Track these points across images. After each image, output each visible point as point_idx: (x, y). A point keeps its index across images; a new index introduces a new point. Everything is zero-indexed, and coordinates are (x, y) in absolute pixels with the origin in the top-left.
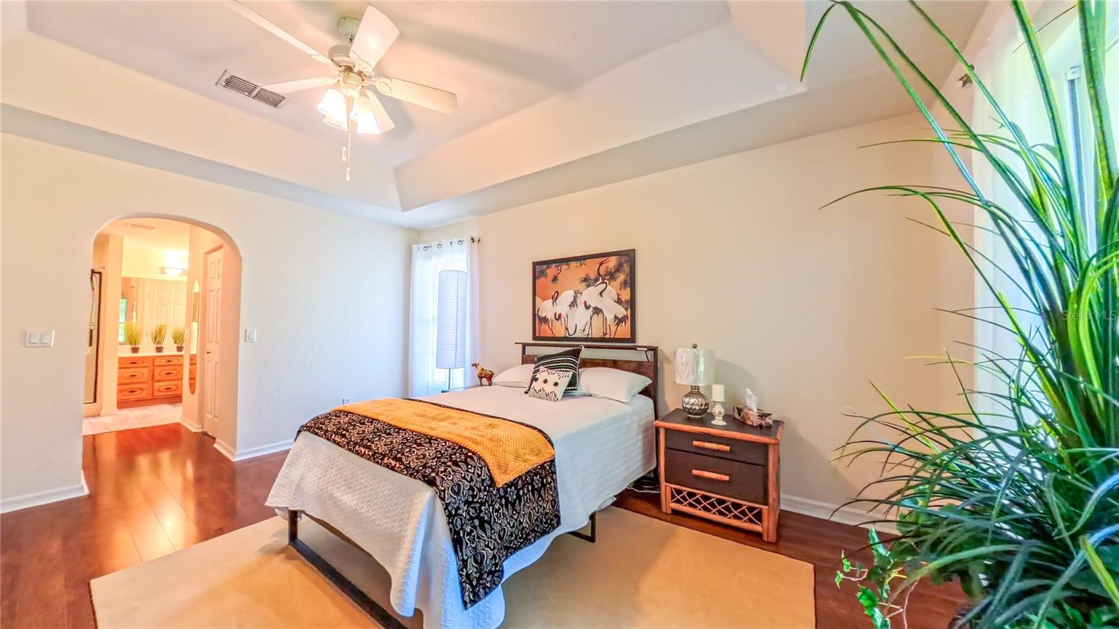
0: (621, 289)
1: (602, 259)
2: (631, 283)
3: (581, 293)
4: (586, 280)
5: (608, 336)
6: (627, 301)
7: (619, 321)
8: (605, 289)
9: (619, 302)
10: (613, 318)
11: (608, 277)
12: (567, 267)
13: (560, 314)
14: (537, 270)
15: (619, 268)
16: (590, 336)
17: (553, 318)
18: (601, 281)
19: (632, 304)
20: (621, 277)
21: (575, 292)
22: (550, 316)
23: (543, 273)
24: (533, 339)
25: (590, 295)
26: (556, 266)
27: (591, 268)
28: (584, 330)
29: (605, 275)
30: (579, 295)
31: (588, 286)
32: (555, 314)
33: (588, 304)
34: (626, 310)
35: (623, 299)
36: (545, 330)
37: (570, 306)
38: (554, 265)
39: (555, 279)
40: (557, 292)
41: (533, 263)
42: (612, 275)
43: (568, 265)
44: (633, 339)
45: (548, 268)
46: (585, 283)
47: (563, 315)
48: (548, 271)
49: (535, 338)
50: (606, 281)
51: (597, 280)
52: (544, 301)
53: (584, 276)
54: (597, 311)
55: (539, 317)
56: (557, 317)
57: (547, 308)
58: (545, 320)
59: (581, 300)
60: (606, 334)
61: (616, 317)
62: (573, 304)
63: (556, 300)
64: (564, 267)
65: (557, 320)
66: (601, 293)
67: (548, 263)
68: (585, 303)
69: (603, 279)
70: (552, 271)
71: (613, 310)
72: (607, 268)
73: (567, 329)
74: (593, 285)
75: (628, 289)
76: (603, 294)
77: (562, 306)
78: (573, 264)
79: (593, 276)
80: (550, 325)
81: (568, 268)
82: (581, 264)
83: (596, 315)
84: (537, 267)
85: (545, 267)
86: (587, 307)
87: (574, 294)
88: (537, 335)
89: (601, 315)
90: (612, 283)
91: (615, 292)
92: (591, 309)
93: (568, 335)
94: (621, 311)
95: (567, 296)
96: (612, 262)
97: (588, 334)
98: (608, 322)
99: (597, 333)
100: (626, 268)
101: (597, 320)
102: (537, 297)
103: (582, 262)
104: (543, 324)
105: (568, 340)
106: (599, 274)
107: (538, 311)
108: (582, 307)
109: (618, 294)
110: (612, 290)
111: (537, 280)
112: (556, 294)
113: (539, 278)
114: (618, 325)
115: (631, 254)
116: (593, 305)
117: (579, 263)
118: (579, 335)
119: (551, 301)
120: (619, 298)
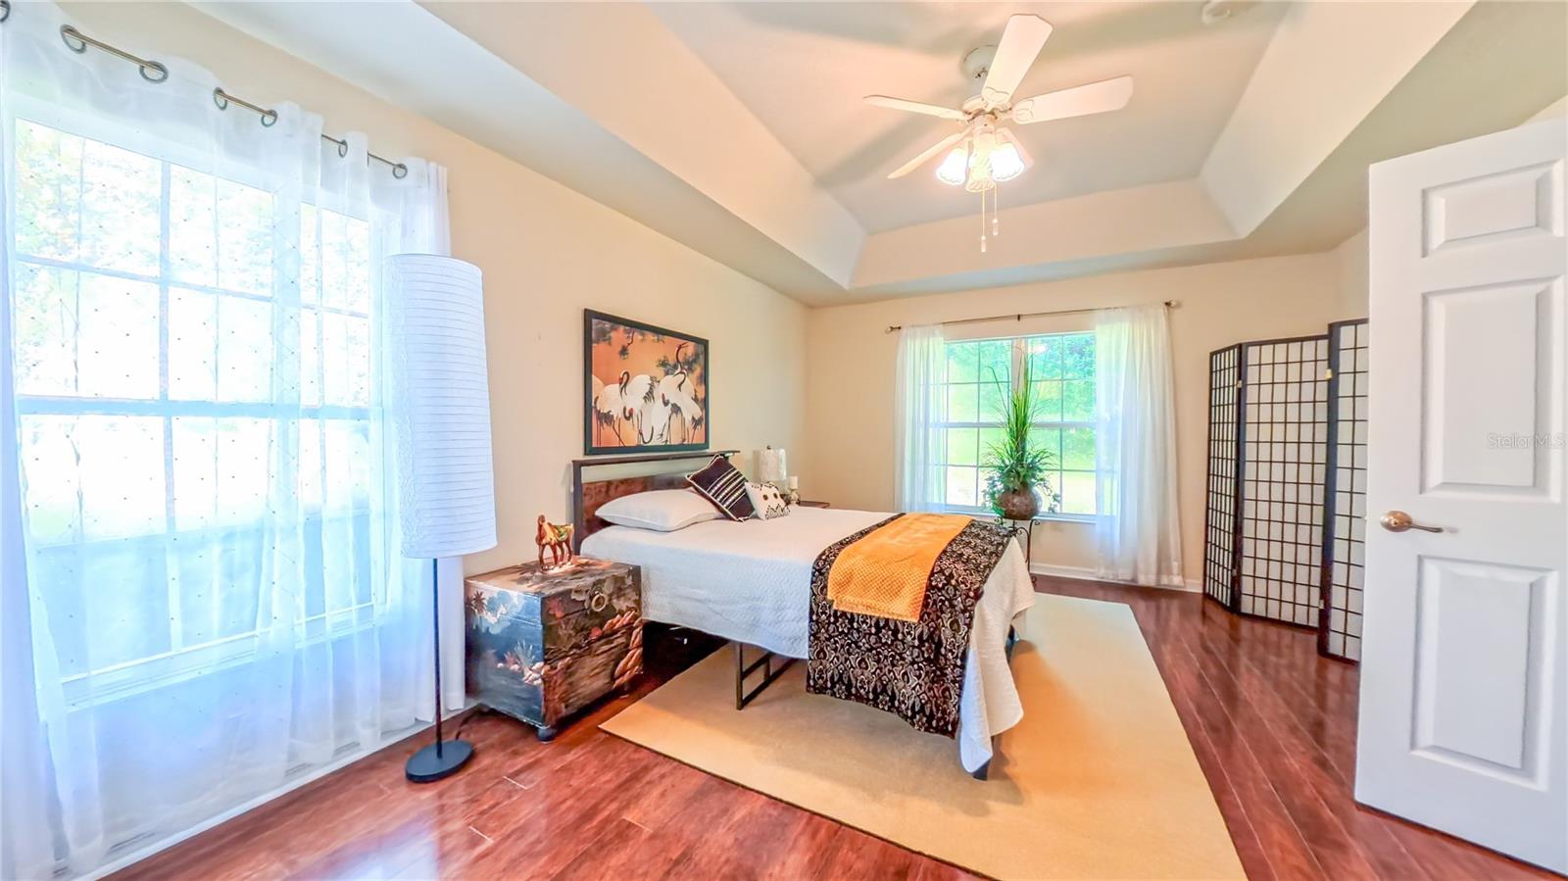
0: (697, 384)
1: (681, 341)
2: (704, 379)
3: (659, 382)
4: (663, 364)
5: (686, 443)
6: (702, 400)
7: (696, 422)
8: (684, 380)
9: (696, 399)
10: (690, 418)
11: (686, 367)
12: (640, 337)
13: (632, 410)
14: (592, 326)
15: (696, 358)
16: (668, 443)
17: (621, 415)
18: (679, 370)
19: (704, 403)
20: (698, 370)
21: (651, 378)
22: (617, 412)
23: (603, 335)
24: (586, 454)
25: (668, 385)
26: (625, 331)
27: (668, 349)
28: (662, 435)
29: (684, 363)
30: (656, 384)
31: (667, 374)
32: (625, 409)
33: (666, 398)
34: (702, 410)
35: (699, 398)
36: (606, 436)
37: (645, 397)
38: (622, 328)
39: (624, 351)
40: (627, 373)
41: (585, 310)
42: (689, 365)
43: (643, 335)
44: (706, 445)
45: (613, 329)
46: (662, 368)
47: (636, 412)
48: (613, 334)
49: (589, 449)
50: (685, 371)
51: (675, 367)
52: (605, 385)
53: (661, 358)
54: (676, 409)
55: (597, 413)
56: (627, 415)
57: (610, 398)
58: (607, 418)
59: (658, 391)
60: (684, 440)
61: (693, 418)
62: (649, 396)
63: (625, 384)
64: (638, 336)
65: (627, 418)
66: (680, 386)
67: (616, 321)
68: (663, 395)
69: (682, 368)
70: (619, 336)
71: (691, 410)
72: (685, 354)
73: (641, 434)
74: (672, 374)
75: (703, 387)
76: (682, 387)
77: (634, 398)
78: (650, 336)
79: (672, 361)
80: (616, 427)
81: (642, 340)
82: (659, 340)
83: (674, 415)
84: (594, 321)
85: (608, 325)
86: (666, 403)
87: (650, 382)
88: (594, 445)
89: (679, 415)
90: (690, 375)
91: (693, 387)
92: (670, 405)
93: (642, 443)
94: (697, 411)
95: (640, 383)
96: (690, 349)
97: (667, 441)
98: (687, 424)
99: (675, 441)
100: (702, 360)
101: (676, 420)
102: (592, 377)
103: (661, 337)
104: (605, 425)
105: (642, 452)
106: (678, 361)
107: (595, 403)
108: (660, 401)
109: (695, 391)
110: (690, 384)
111: (594, 345)
112: (626, 376)
113: (598, 342)
114: (695, 428)
115: (704, 344)
116: (672, 402)
117: (656, 338)
118: (656, 442)
119: (617, 387)
120: (695, 395)
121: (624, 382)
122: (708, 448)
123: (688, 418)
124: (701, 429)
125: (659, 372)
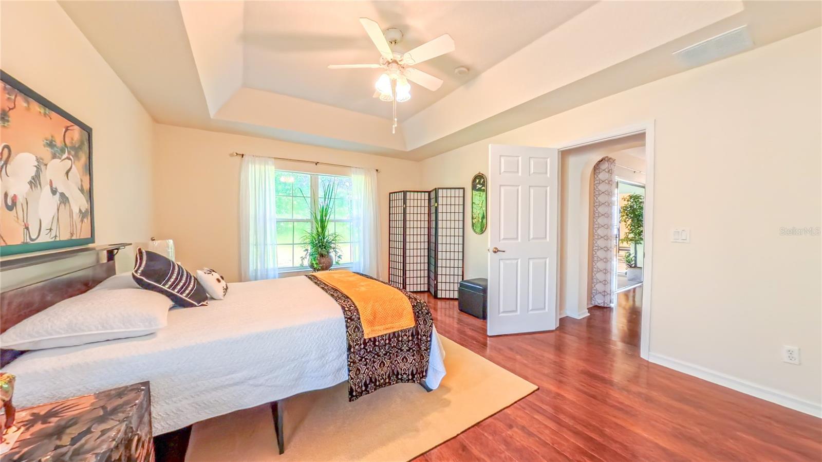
0: (83, 173)
1: (68, 122)
2: (89, 168)
3: (46, 165)
4: (51, 144)
5: (74, 238)
6: (87, 191)
7: (83, 216)
8: (71, 167)
9: (82, 190)
10: (78, 211)
11: (73, 153)
12: (25, 105)
13: (15, 196)
15: (81, 144)
16: (58, 239)
18: (66, 155)
19: (89, 195)
20: (83, 158)
25: (55, 169)
27: (55, 128)
28: (51, 230)
29: (71, 148)
30: (43, 167)
31: (54, 156)
32: (6, 195)
33: (54, 186)
34: (87, 202)
35: (85, 189)
37: (30, 183)
39: (3, 117)
40: (7, 147)
42: (76, 152)
43: (28, 103)
44: (92, 239)
46: (49, 150)
47: (20, 200)
50: (71, 157)
51: (63, 151)
53: (50, 137)
54: (64, 199)
56: (9, 202)
59: (47, 175)
60: (72, 235)
61: (80, 211)
62: (35, 182)
64: (21, 102)
66: (67, 173)
68: (51, 182)
69: (69, 153)
71: (78, 202)
72: (72, 139)
73: (27, 228)
74: (59, 158)
75: (88, 177)
76: (69, 175)
78: (36, 107)
79: (59, 142)
81: (25, 109)
82: (45, 114)
83: (62, 206)
86: (54, 192)
87: (36, 164)
89: (67, 207)
90: (76, 162)
91: (79, 176)
92: (58, 194)
93: (28, 240)
94: (84, 203)
96: (76, 134)
97: (56, 236)
98: (74, 216)
99: (64, 236)
100: (87, 148)
101: (64, 211)
103: (47, 111)
105: (29, 250)
106: (65, 144)
108: (47, 189)
109: (81, 181)
110: (77, 172)
114: (82, 221)
115: (88, 132)
116: (60, 190)
117: (42, 111)
118: (45, 238)
120: (82, 186)
122: (93, 242)
123: (76, 210)
124: (87, 221)
125: (46, 153)
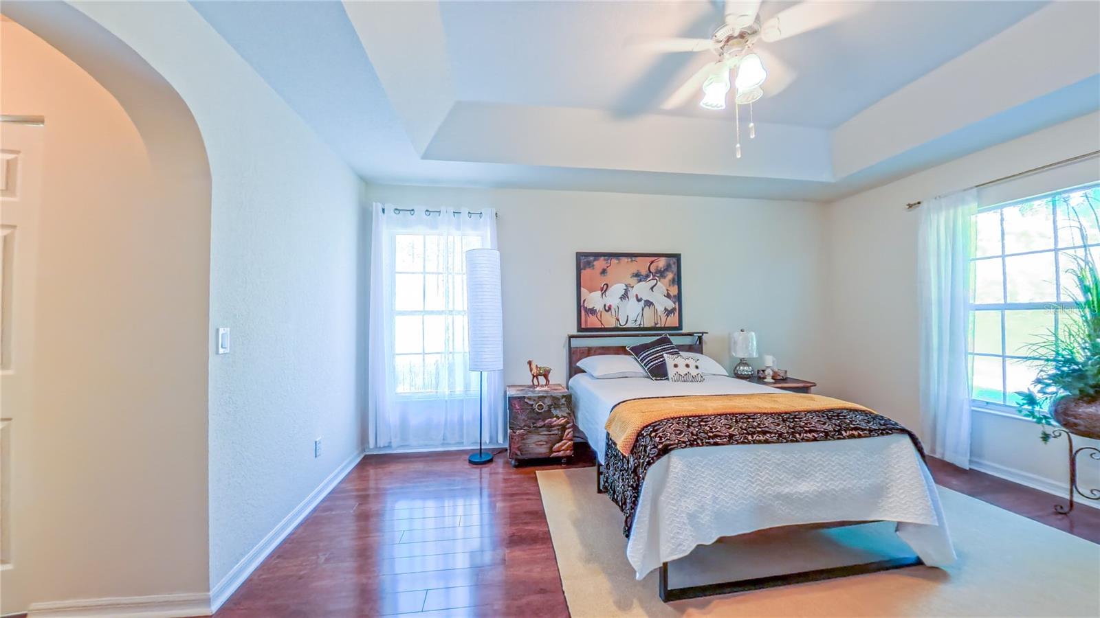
0: (670, 285)
1: (653, 259)
2: (678, 280)
3: (633, 287)
4: (637, 275)
5: (658, 325)
6: (675, 296)
7: (669, 312)
8: (656, 284)
9: (668, 296)
10: (663, 310)
11: (658, 275)
12: (617, 261)
13: (610, 306)
14: (582, 261)
15: (668, 268)
16: (642, 326)
17: (602, 309)
18: (651, 277)
19: (678, 298)
20: (670, 276)
21: (626, 286)
22: (599, 307)
23: (589, 264)
24: (578, 331)
25: (642, 289)
26: (605, 260)
27: (642, 265)
28: (636, 321)
29: (656, 273)
30: (630, 289)
31: (640, 281)
32: (605, 306)
33: (639, 297)
34: (675, 303)
35: (672, 295)
36: (593, 321)
37: (621, 298)
38: (602, 258)
39: (604, 272)
40: (606, 284)
41: (577, 253)
42: (661, 273)
43: (619, 260)
44: (680, 327)
45: (594, 260)
46: (635, 278)
47: (614, 307)
48: (595, 263)
49: (580, 329)
50: (656, 278)
51: (647, 276)
52: (591, 292)
53: (635, 272)
54: (649, 303)
55: (586, 309)
56: (607, 309)
57: (594, 300)
58: (592, 312)
59: (632, 293)
60: (657, 323)
61: (666, 309)
62: (625, 296)
63: (605, 291)
64: (614, 261)
65: (607, 311)
66: (652, 288)
67: (597, 255)
68: (637, 295)
69: (654, 276)
70: (600, 264)
71: (663, 304)
72: (657, 267)
73: (618, 320)
74: (645, 281)
75: (676, 287)
76: (654, 289)
77: (613, 296)
78: (625, 260)
79: (644, 272)
80: (599, 316)
81: (618, 263)
82: (632, 261)
83: (647, 307)
84: (582, 258)
85: (592, 258)
86: (639, 300)
87: (625, 288)
88: (583, 326)
89: (652, 307)
90: (662, 280)
91: (664, 288)
92: (643, 302)
93: (619, 326)
94: (670, 304)
95: (617, 289)
96: (662, 263)
97: (640, 324)
98: (659, 313)
99: (648, 323)
100: (674, 268)
101: (649, 311)
102: (582, 289)
103: (634, 259)
104: (590, 315)
105: (620, 330)
106: (650, 272)
107: (584, 303)
108: (634, 300)
109: (667, 290)
110: (662, 286)
111: (582, 271)
112: (605, 286)
113: (585, 269)
114: (667, 316)
115: (677, 257)
116: (644, 299)
117: (630, 260)
118: (629, 325)
119: (599, 293)
120: (668, 293)
121: (604, 289)
122: (681, 329)
123: (661, 309)
124: (674, 316)
125: (633, 281)
